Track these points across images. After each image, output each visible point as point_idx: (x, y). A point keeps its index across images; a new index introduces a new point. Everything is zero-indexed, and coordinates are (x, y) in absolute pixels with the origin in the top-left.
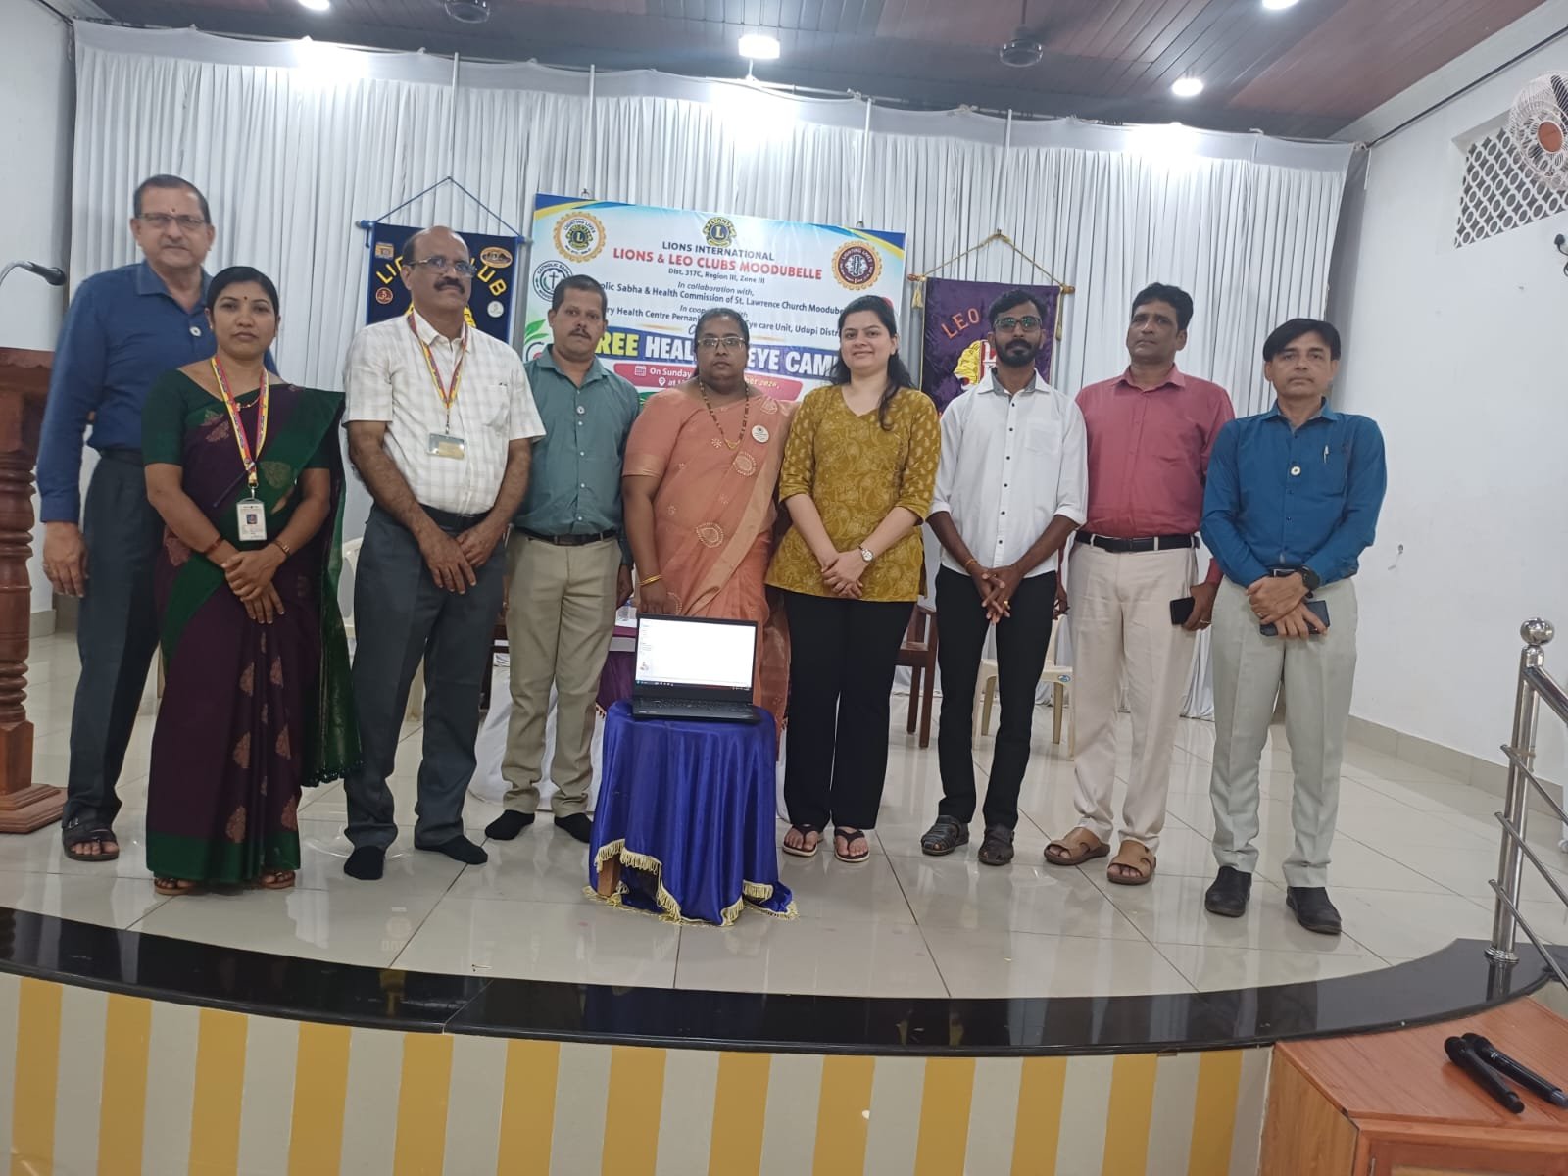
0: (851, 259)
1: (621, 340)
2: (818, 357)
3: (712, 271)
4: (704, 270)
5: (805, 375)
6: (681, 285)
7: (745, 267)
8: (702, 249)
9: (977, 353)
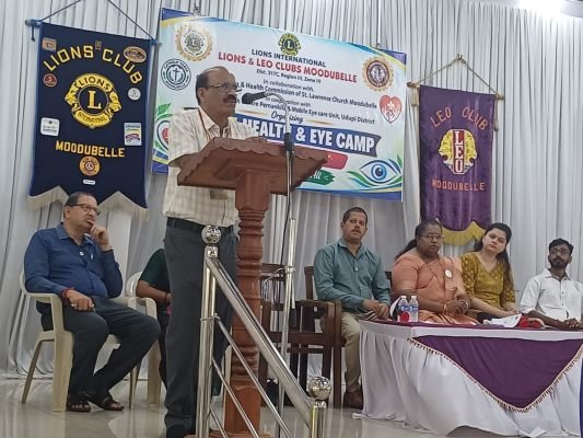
0: (374, 69)
2: (357, 137)
3: (286, 72)
4: (281, 71)
5: (349, 150)
6: (265, 82)
7: (307, 71)
8: (278, 56)
9: (451, 138)
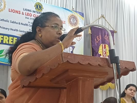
0: (72, 19)
1: (12, 39)
6: (29, 22)
8: (34, 12)
9: (102, 47)
